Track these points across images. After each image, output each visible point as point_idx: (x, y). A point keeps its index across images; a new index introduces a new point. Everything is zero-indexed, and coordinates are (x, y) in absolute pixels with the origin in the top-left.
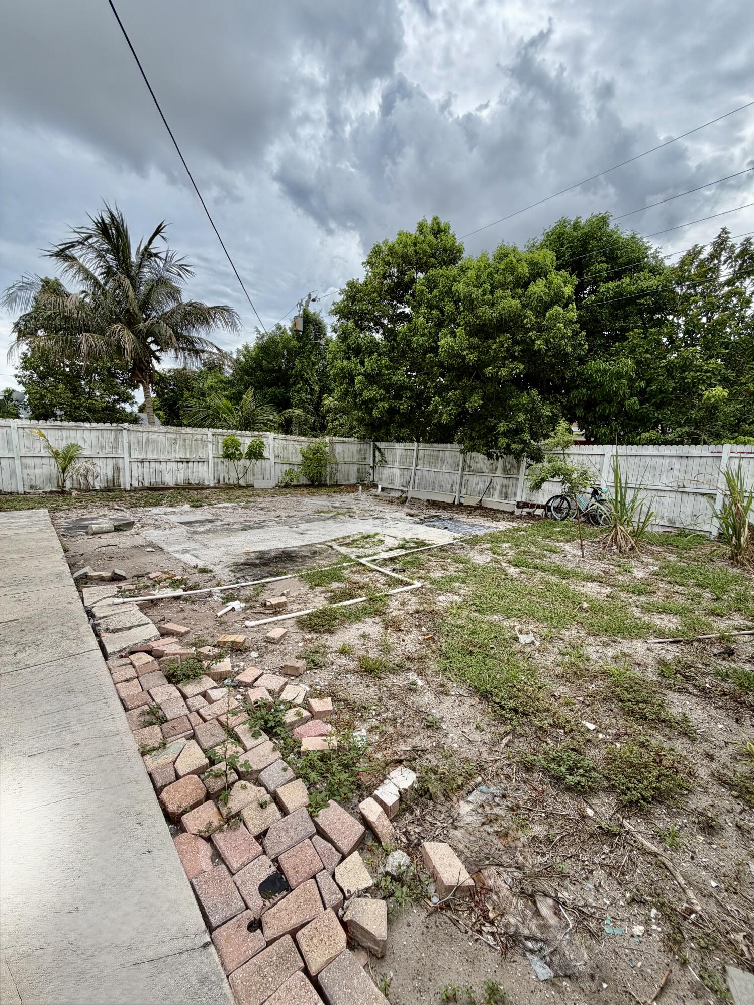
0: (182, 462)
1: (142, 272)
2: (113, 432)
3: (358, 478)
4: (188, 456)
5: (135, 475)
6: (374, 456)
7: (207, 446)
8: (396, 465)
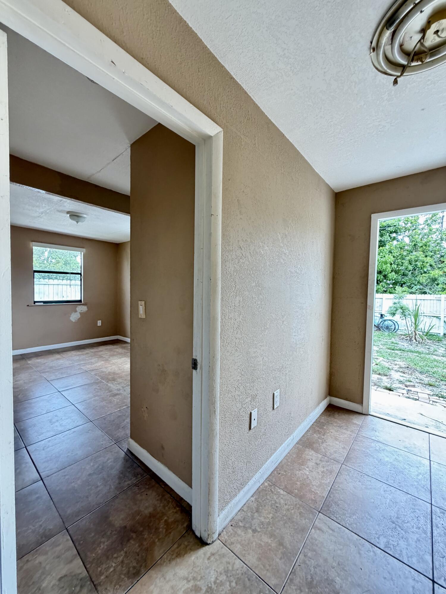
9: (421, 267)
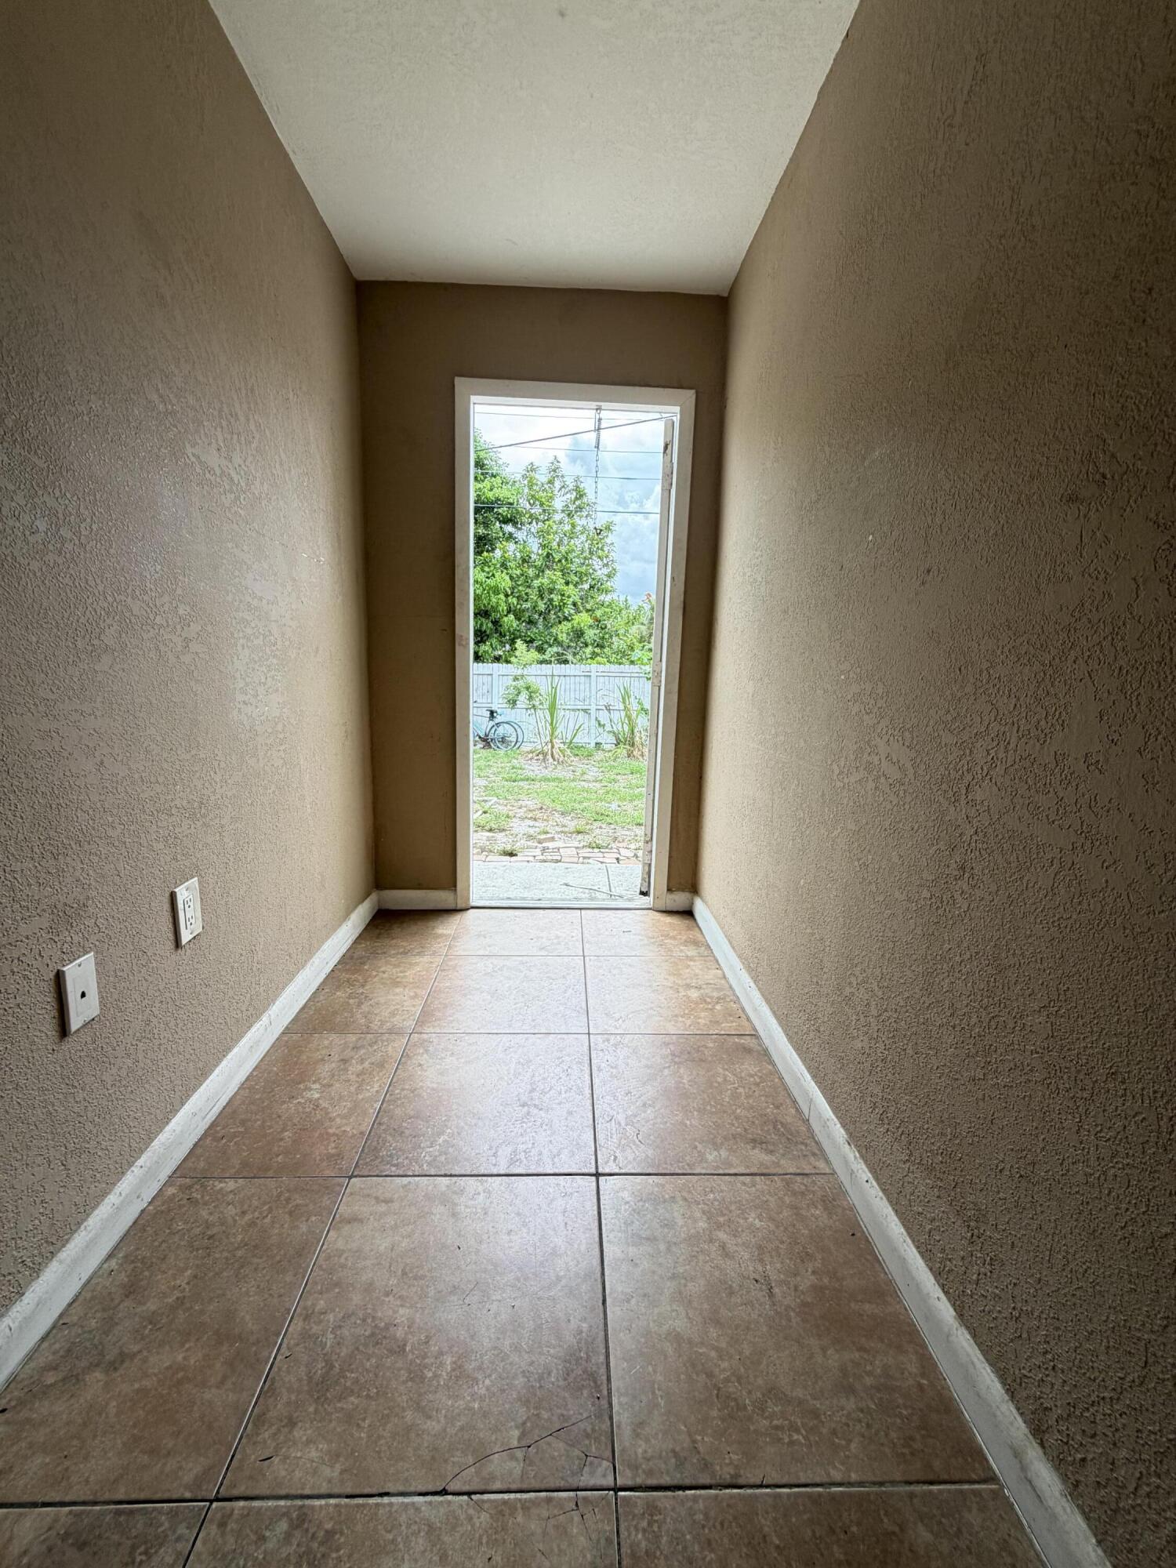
9: (560, 606)
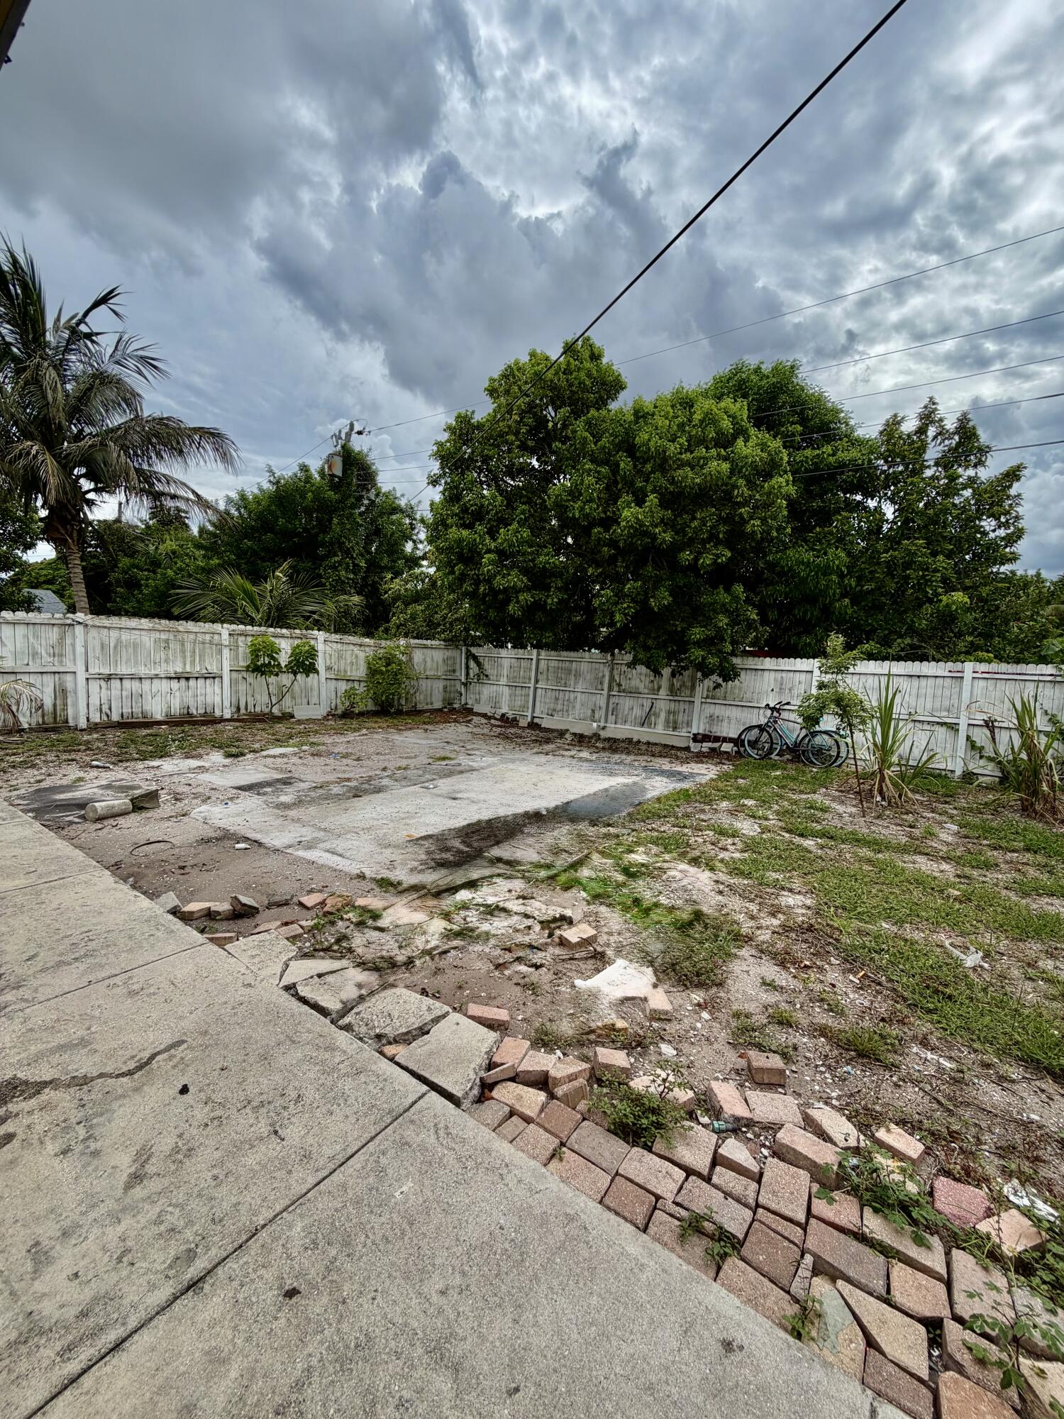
0: (179, 678)
1: (67, 360)
2: (56, 629)
3: (444, 700)
4: (188, 669)
5: (95, 701)
6: (467, 667)
7: (220, 652)
8: (504, 681)
9: (921, 585)
